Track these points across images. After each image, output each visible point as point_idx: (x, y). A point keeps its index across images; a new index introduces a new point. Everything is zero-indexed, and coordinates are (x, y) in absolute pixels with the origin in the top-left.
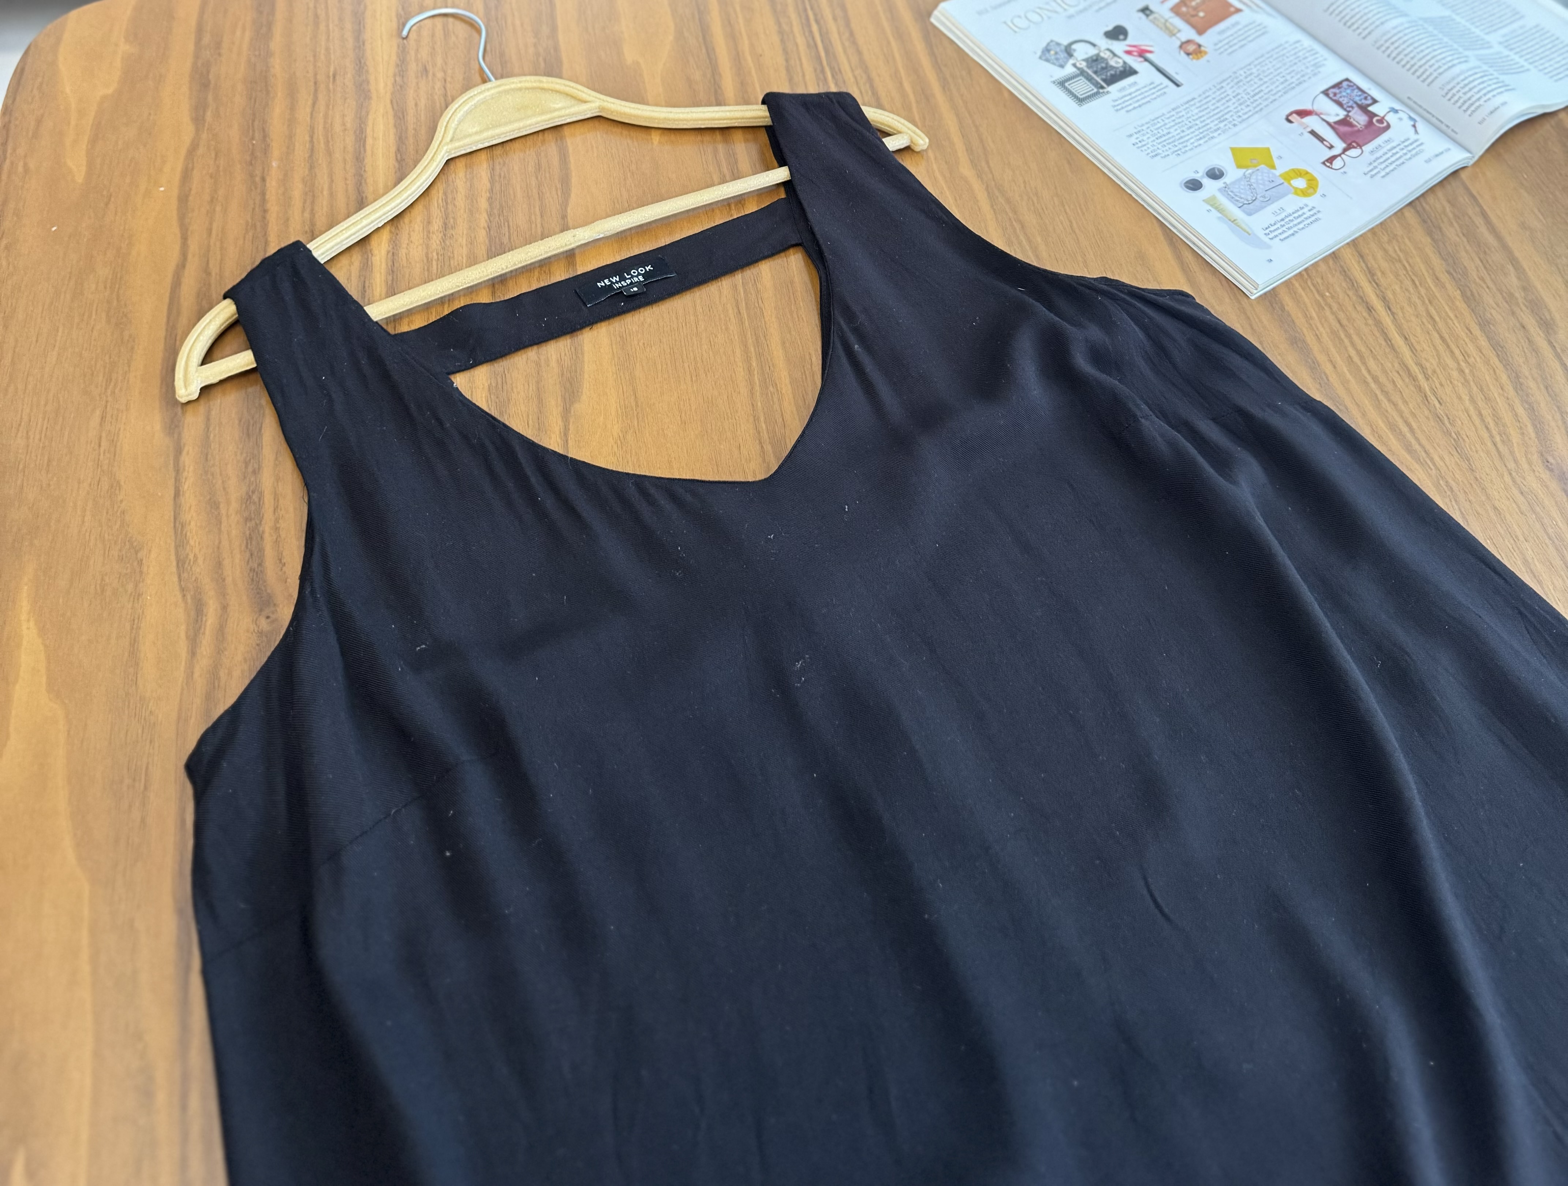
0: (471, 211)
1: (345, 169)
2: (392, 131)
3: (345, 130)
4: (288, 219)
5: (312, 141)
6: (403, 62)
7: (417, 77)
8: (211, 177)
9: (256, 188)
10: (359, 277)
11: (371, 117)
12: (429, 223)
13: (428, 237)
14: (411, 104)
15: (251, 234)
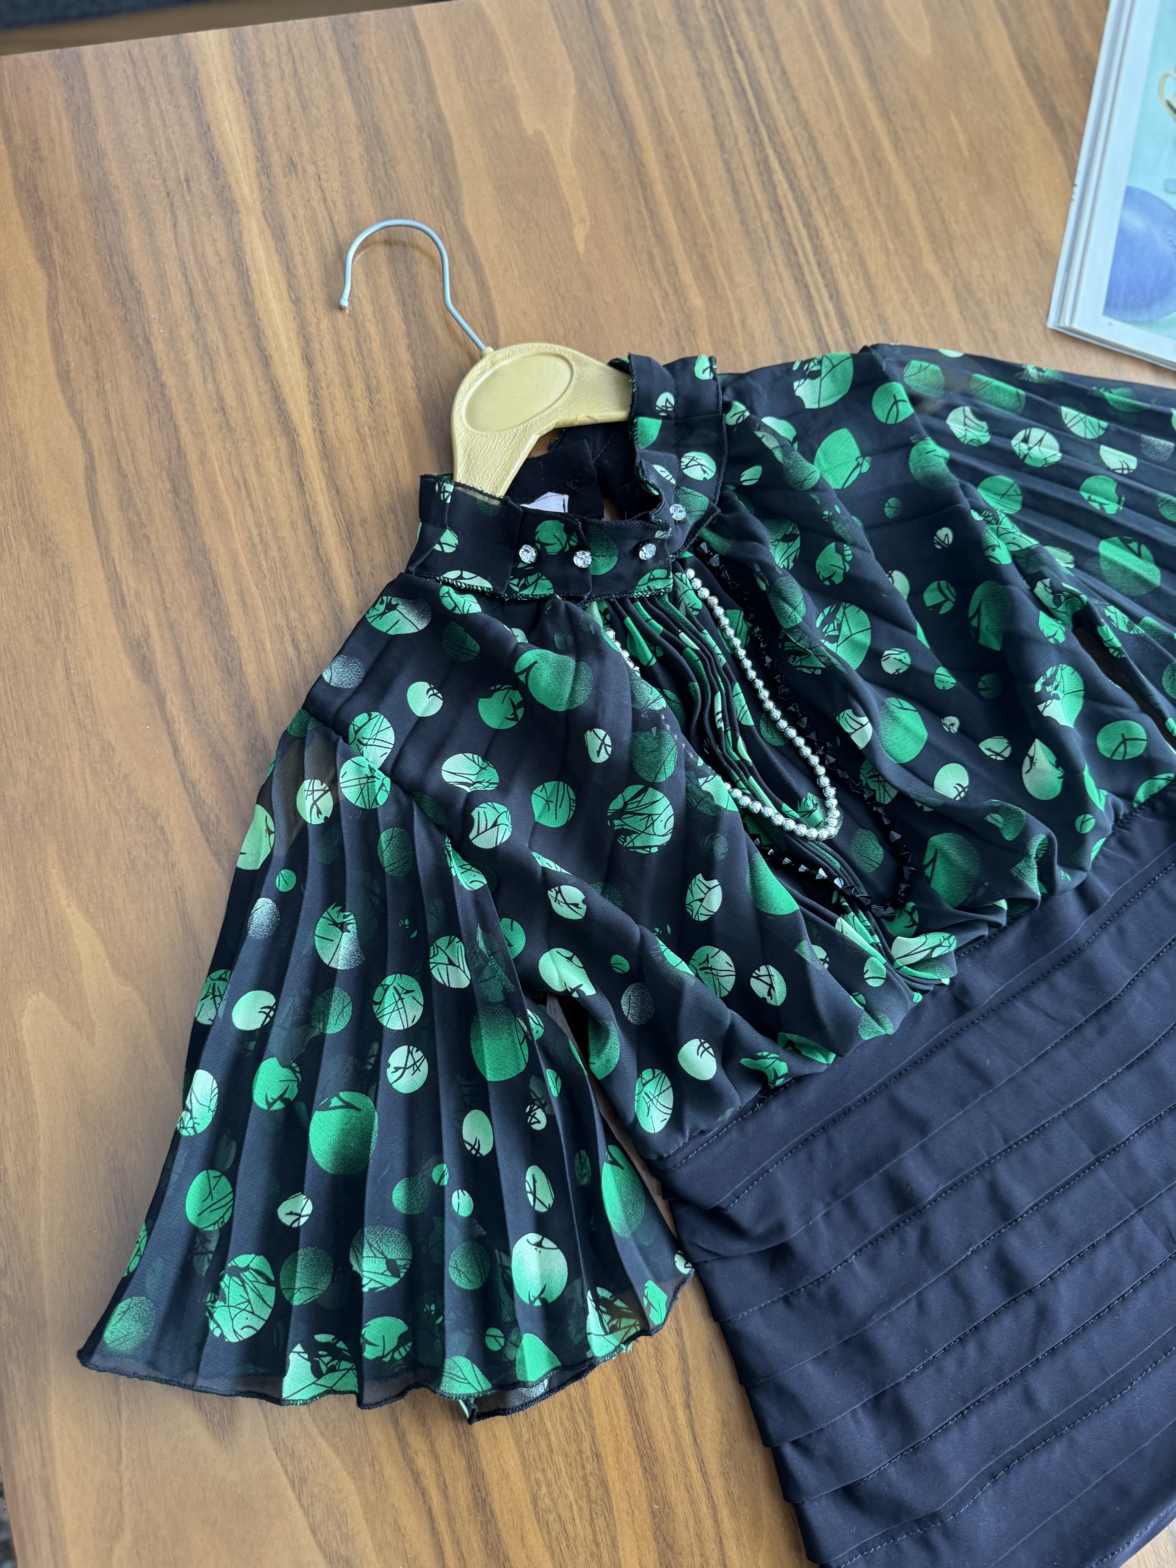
0: (392, 365)
1: (235, 318)
2: (275, 258)
3: (221, 262)
4: (191, 395)
5: (187, 281)
6: (263, 152)
7: (285, 176)
8: (87, 344)
9: (143, 355)
10: (292, 467)
11: (245, 240)
12: (350, 386)
13: (354, 406)
14: (288, 216)
15: (155, 418)
